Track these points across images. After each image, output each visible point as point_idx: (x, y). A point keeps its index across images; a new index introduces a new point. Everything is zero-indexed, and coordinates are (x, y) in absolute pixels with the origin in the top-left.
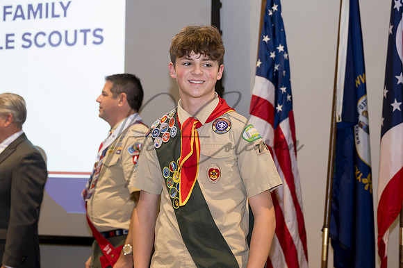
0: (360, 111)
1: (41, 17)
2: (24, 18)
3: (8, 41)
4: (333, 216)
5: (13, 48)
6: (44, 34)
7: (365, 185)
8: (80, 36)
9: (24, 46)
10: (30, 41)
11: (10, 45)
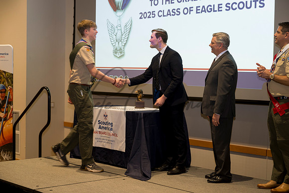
3: (219, 8)
5: (221, 11)
6: (236, 4)
8: (253, 3)
9: (226, 10)
10: (229, 7)
11: (220, 9)
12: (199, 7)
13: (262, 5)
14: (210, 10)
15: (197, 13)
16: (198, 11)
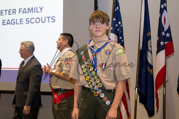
0: (149, 45)
1: (32, 12)
2: (26, 13)
4: (139, 84)
5: (22, 24)
6: (34, 19)
7: (151, 72)
8: (47, 19)
9: (26, 23)
10: (29, 21)
11: (21, 22)
12: (5, 20)
13: (53, 21)
14: (14, 23)
15: (3, 25)
16: (4, 24)
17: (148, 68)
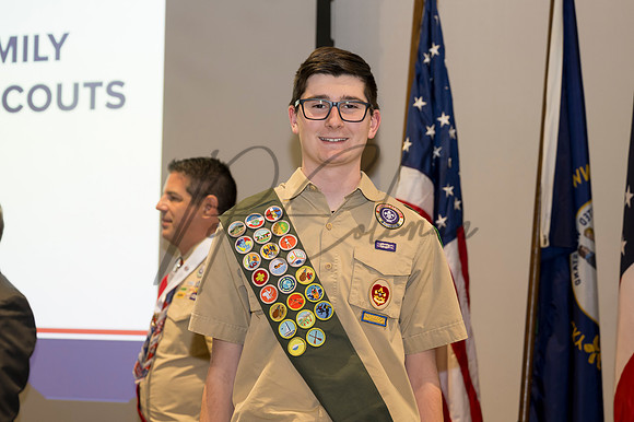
0: (581, 229)
1: (14, 60)
6: (20, 90)
7: (589, 354)
8: (85, 93)
13: (116, 101)
17: (576, 334)
